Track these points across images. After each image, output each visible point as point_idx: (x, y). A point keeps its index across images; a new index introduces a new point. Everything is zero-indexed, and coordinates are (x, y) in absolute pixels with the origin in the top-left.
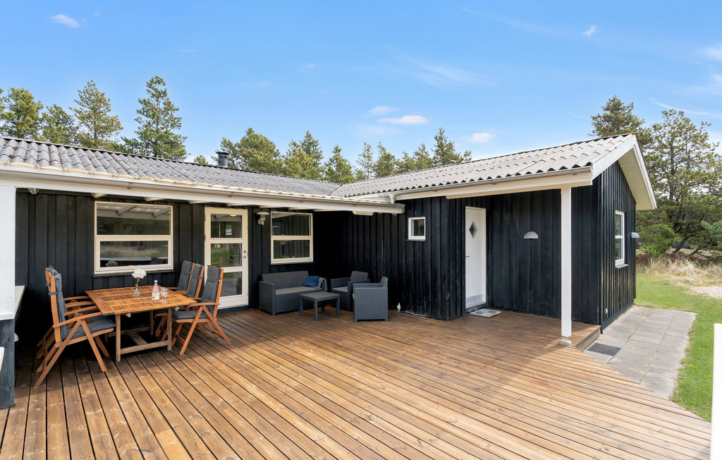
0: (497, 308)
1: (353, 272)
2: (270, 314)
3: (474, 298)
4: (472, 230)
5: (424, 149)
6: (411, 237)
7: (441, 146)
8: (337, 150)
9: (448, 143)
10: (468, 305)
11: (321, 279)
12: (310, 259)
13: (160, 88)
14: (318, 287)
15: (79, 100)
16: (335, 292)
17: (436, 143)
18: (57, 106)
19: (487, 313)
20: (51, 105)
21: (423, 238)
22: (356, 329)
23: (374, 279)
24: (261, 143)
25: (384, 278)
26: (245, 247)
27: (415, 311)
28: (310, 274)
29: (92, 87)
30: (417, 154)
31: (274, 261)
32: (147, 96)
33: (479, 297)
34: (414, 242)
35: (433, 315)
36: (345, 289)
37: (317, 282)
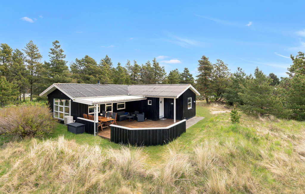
0: (166, 118)
1: (135, 111)
2: (119, 121)
3: (161, 116)
4: (161, 102)
5: (149, 62)
6: (149, 104)
7: (155, 63)
8: (119, 64)
9: (157, 62)
10: (160, 118)
11: (128, 113)
12: (125, 108)
13: (58, 44)
14: (128, 115)
15: (26, 47)
16: (132, 116)
17: (153, 62)
18: (18, 49)
19: (163, 119)
20: (15, 49)
21: (151, 104)
22: (139, 123)
23: (140, 113)
24: (92, 61)
25: (143, 113)
26: (112, 107)
27: (149, 119)
28: (125, 112)
29: (31, 43)
30: (146, 64)
31: (118, 109)
32: (53, 48)
33: (163, 116)
34: (149, 105)
35: (153, 120)
36: (134, 115)
37: (127, 114)
